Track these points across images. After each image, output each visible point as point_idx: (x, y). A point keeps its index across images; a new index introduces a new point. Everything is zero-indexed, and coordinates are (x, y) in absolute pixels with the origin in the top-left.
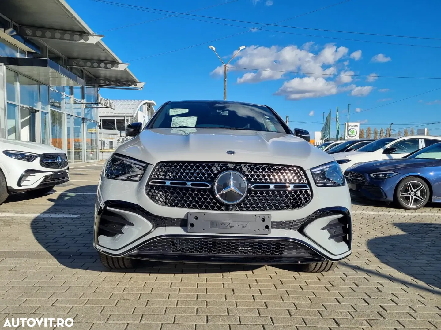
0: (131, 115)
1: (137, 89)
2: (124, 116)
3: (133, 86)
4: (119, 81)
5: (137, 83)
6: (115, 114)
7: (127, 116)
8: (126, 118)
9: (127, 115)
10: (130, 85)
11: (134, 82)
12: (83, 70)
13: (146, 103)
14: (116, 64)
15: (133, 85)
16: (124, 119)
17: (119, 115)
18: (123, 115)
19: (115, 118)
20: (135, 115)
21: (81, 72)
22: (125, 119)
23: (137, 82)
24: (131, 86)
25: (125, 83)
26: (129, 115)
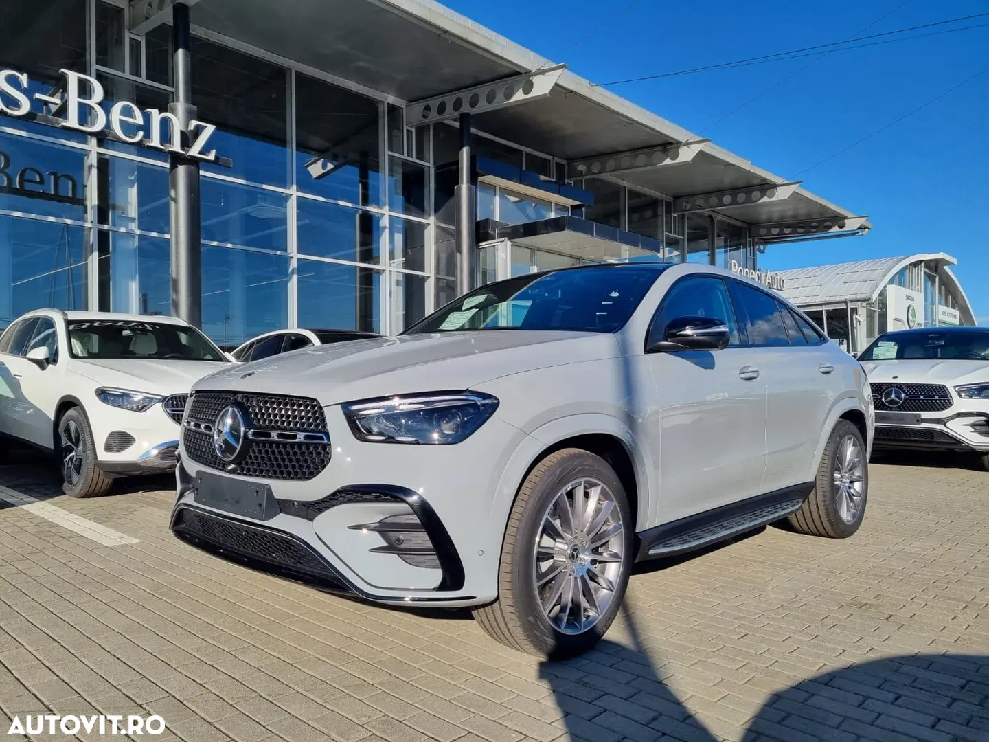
0: (864, 296)
1: (853, 234)
2: (846, 302)
3: (836, 229)
4: (801, 223)
5: (846, 221)
6: (823, 300)
7: (851, 301)
8: (850, 306)
9: (853, 297)
10: (830, 227)
11: (838, 220)
12: (714, 215)
13: (921, 262)
14: (770, 188)
15: (837, 226)
16: (845, 307)
17: (833, 299)
18: (843, 298)
19: (824, 308)
20: (875, 297)
21: (709, 219)
22: (847, 309)
23: (845, 218)
24: (830, 231)
25: (815, 224)
26: (859, 297)
